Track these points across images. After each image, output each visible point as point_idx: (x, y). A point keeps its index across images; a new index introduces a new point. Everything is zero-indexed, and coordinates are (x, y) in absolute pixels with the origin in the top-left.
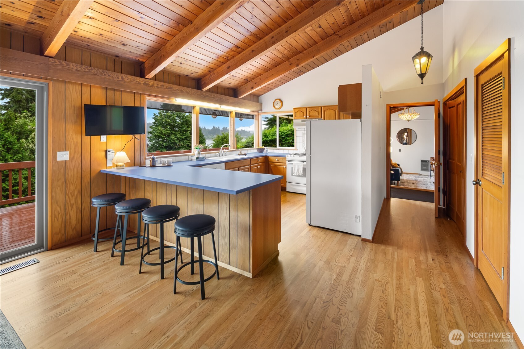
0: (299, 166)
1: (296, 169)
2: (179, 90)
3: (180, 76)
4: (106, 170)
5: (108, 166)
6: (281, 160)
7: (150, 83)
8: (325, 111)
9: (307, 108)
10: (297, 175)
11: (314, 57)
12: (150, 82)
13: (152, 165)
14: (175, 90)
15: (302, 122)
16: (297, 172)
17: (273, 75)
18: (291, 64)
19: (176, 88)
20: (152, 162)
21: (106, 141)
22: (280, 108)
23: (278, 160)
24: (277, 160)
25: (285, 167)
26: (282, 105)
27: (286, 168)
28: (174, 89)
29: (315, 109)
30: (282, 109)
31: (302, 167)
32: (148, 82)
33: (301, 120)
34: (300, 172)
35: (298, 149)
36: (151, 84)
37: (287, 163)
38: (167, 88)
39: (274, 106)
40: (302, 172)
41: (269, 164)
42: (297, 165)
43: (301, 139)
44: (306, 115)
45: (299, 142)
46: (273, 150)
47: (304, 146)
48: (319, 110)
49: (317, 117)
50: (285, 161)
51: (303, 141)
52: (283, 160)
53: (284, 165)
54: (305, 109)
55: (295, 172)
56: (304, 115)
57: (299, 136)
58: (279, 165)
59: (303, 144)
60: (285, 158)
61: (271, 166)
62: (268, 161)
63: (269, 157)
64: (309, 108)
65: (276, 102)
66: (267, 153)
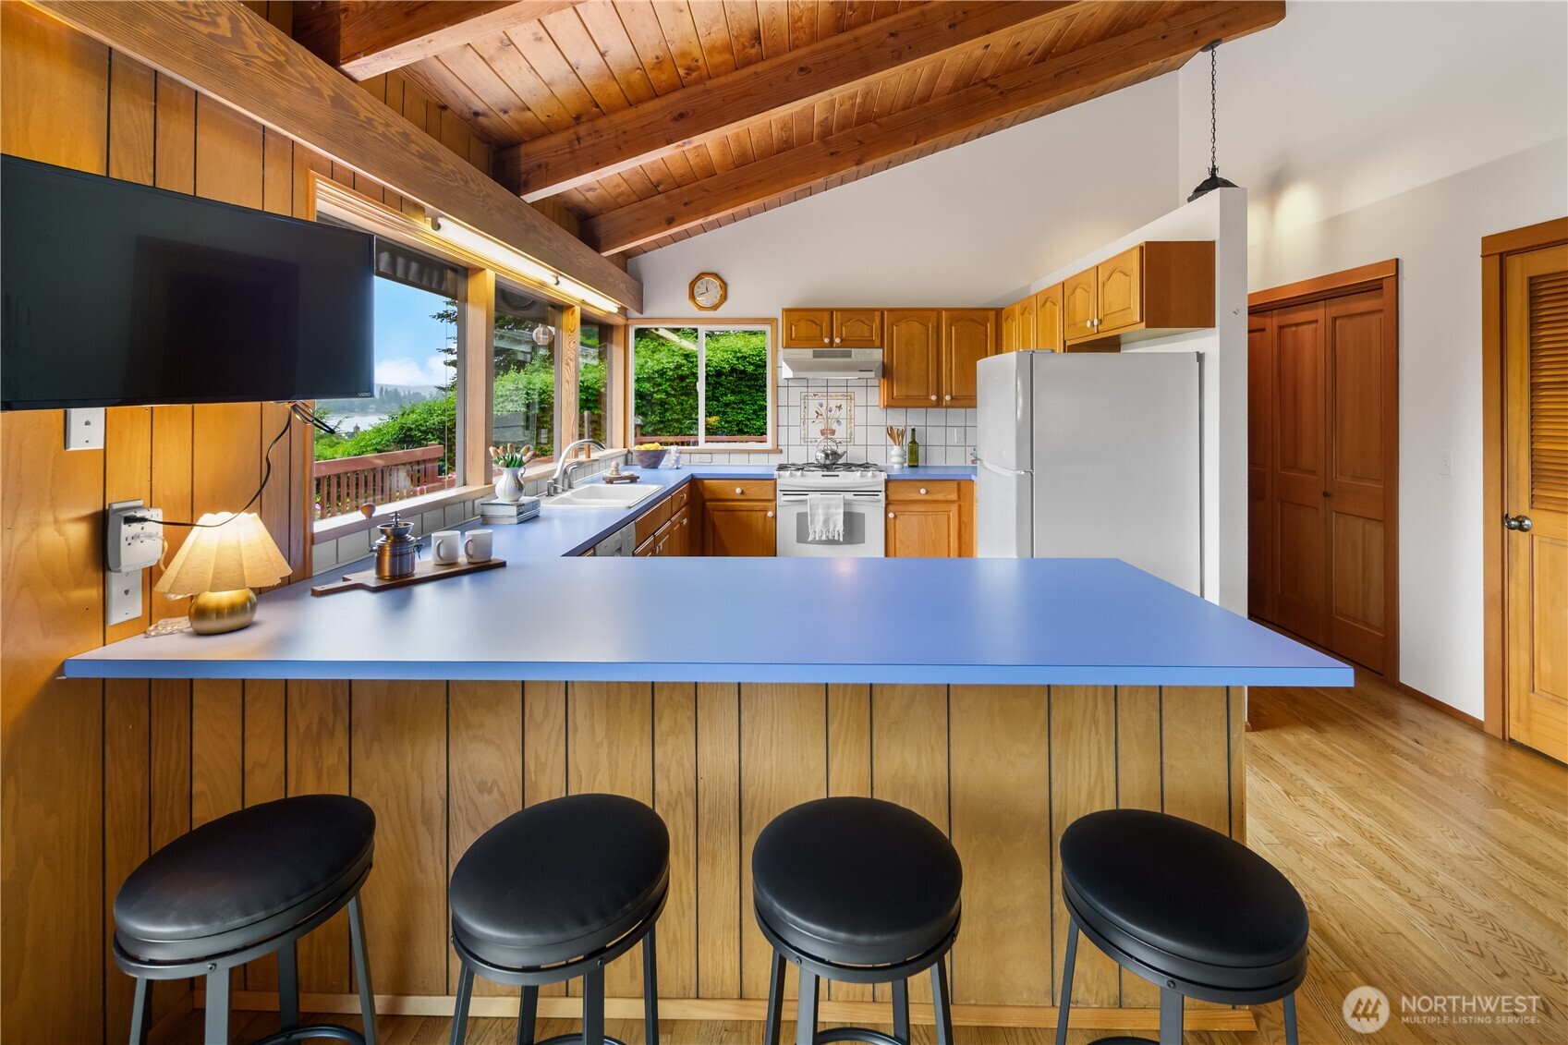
0: (828, 507)
1: (820, 518)
2: (458, 176)
3: (444, 108)
4: (98, 653)
5: (116, 617)
6: (755, 491)
7: (360, 109)
8: (892, 325)
9: (832, 313)
10: (824, 538)
11: (915, 144)
12: (358, 98)
13: (393, 577)
14: (446, 175)
15: (814, 356)
16: (824, 531)
17: (760, 181)
18: (832, 154)
19: (451, 167)
20: (393, 556)
21: (102, 447)
22: (715, 307)
23: (742, 493)
24: (738, 490)
25: (770, 514)
26: (724, 297)
27: (775, 517)
28: (443, 165)
29: (862, 318)
30: (723, 312)
31: (841, 511)
32: (354, 98)
33: (811, 351)
34: (835, 527)
35: (784, 449)
36: (363, 114)
37: (781, 499)
38: (420, 156)
39: (692, 297)
40: (840, 527)
41: (704, 506)
42: (820, 506)
43: (795, 415)
44: (829, 335)
45: (788, 426)
46: (688, 455)
47: (806, 440)
48: (873, 320)
49: (868, 344)
50: (772, 492)
51: (804, 420)
52: (761, 489)
53: (767, 506)
54: (826, 316)
55: (816, 529)
56: (821, 335)
57: (788, 406)
58: (745, 509)
59: (803, 433)
60: (773, 482)
61: (715, 513)
62: (703, 498)
63: (705, 481)
64: (839, 313)
65: (702, 284)
66: (680, 466)
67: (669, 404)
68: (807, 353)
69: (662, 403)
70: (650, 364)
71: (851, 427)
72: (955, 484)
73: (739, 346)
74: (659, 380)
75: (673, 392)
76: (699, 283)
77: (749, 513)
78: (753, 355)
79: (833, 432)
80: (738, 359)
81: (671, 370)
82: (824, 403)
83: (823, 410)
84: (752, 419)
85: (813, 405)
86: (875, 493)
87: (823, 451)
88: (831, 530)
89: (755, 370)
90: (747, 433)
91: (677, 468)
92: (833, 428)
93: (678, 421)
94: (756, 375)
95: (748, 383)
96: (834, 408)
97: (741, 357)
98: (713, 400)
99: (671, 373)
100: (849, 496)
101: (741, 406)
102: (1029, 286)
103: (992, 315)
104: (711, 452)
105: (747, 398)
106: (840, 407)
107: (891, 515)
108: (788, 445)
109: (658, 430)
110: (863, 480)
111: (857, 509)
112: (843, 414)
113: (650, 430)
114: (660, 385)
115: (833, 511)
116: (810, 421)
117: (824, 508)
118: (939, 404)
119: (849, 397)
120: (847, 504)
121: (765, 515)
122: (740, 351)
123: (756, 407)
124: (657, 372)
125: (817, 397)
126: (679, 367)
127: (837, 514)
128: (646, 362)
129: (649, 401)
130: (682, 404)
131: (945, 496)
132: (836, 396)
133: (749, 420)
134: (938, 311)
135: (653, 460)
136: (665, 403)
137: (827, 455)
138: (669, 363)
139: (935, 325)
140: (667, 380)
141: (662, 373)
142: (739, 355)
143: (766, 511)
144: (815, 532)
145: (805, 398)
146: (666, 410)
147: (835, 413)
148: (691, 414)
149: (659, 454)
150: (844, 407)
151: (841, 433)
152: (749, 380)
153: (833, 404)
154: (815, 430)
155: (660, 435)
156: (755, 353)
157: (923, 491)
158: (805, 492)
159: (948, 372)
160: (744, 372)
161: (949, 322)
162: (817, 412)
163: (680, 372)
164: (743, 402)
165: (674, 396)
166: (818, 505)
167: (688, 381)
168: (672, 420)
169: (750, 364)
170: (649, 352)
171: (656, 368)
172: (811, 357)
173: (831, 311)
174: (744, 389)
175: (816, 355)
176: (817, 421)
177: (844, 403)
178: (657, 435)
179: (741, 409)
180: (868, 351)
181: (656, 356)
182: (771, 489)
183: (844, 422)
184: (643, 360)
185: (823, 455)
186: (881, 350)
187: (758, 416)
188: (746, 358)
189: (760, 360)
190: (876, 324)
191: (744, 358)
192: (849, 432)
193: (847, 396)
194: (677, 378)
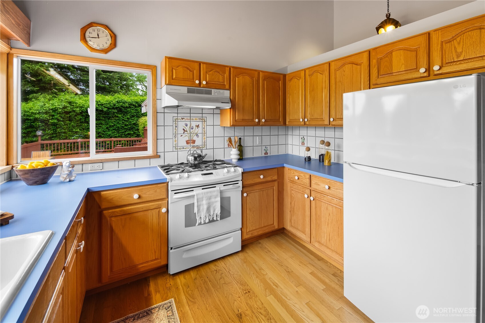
0: (210, 198)
1: (204, 207)
6: (149, 194)
8: (235, 77)
9: (200, 64)
10: (207, 220)
16: (207, 215)
22: (106, 51)
23: (140, 197)
24: (136, 196)
25: (163, 210)
26: (114, 45)
27: (167, 212)
29: (218, 71)
30: (113, 55)
31: (219, 199)
33: (186, 88)
34: (214, 211)
35: (162, 155)
37: (172, 197)
39: (84, 38)
40: (218, 211)
41: (100, 215)
42: (204, 199)
43: (169, 132)
44: (198, 78)
45: (164, 139)
46: (80, 166)
47: (176, 148)
48: (225, 73)
49: (221, 87)
50: (165, 193)
51: (175, 135)
52: (156, 192)
53: (161, 204)
54: (197, 66)
55: (202, 215)
56: (193, 79)
57: (164, 126)
58: (141, 210)
59: (174, 143)
60: (165, 184)
61: (113, 219)
62: (100, 207)
63: (102, 193)
64: (205, 65)
65: (94, 30)
66: (72, 178)
67: (59, 125)
68: (184, 90)
69: (54, 124)
70: (47, 105)
71: (204, 138)
72: (276, 170)
73: (99, 99)
74: (53, 113)
75: (62, 119)
76: (90, 30)
77: (146, 213)
78: (107, 104)
79: (194, 142)
80: (99, 105)
81: (60, 109)
82: (188, 123)
83: (187, 129)
84: (106, 131)
85: (181, 125)
86: (235, 182)
87: (193, 155)
88: (212, 213)
89: (108, 110)
90: (103, 137)
91: (70, 181)
92: (194, 139)
93: (65, 133)
94: (108, 112)
95: (104, 116)
96: (194, 127)
97: (101, 104)
98: (85, 123)
99: (60, 110)
100: (221, 187)
101: (100, 125)
102: (287, 67)
103: (282, 77)
104: (102, 162)
105: (103, 122)
106: (198, 126)
107: (245, 195)
108: (164, 152)
109: (53, 137)
110: (229, 175)
111: (226, 195)
112: (200, 130)
113: (47, 137)
114: (53, 116)
115: (213, 200)
116: (179, 135)
117: (207, 199)
118: (258, 124)
119: (203, 120)
120: (221, 192)
121: (159, 212)
122: (100, 102)
123: (108, 126)
124: (52, 109)
125: (184, 120)
126: (65, 107)
127: (216, 202)
128: (45, 105)
129: (46, 124)
130: (67, 125)
131: (272, 178)
132: (196, 119)
133: (104, 131)
134: (259, 72)
135: (41, 177)
136: (57, 124)
137: (195, 159)
138: (59, 105)
139: (257, 79)
140: (58, 114)
141: (55, 110)
142: (99, 103)
143: (159, 208)
144: (201, 218)
145: (176, 120)
146: (57, 128)
147: (195, 130)
148: (72, 129)
149: (49, 171)
150: (200, 126)
151: (199, 142)
152: (105, 114)
153: (194, 124)
154: (182, 141)
155: (54, 140)
156: (107, 103)
157: (262, 177)
158: (190, 189)
159: (263, 105)
160: (102, 111)
161: (263, 79)
162: (184, 130)
163: (66, 110)
164: (101, 124)
165: (63, 121)
166: (202, 198)
167: (71, 114)
168: (61, 132)
169: (105, 107)
170: (47, 100)
171: (51, 107)
172: (186, 92)
173: (200, 63)
174: (101, 118)
175: (189, 91)
176: (184, 135)
177: (200, 124)
178: (51, 140)
179: (100, 127)
180: (221, 91)
181: (51, 102)
182: (164, 190)
183: (200, 135)
184: (43, 104)
185: (193, 158)
186: (229, 92)
187: (109, 130)
188: (103, 105)
189: (110, 106)
190: (227, 75)
191: (102, 105)
192: (203, 141)
193: (202, 119)
194: (64, 113)
